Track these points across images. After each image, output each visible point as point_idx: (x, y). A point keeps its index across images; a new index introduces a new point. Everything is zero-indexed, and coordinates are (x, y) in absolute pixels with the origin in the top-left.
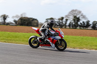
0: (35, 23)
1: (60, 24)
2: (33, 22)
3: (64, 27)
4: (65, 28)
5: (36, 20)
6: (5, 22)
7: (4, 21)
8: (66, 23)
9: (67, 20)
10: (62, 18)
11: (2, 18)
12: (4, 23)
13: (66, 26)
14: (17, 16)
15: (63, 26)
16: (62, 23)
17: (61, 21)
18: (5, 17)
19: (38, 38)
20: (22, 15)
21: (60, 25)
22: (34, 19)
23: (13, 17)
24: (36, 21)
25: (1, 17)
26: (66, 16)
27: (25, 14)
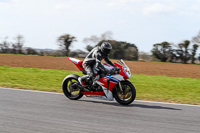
0: (130, 52)
1: (181, 55)
2: (127, 50)
3: (190, 61)
4: (193, 63)
5: (133, 46)
6: (68, 50)
7: (67, 48)
8: (194, 54)
9: (196, 47)
10: (187, 44)
11: (63, 42)
12: (67, 53)
13: (194, 59)
14: (93, 39)
15: (189, 59)
16: (186, 52)
17: (184, 49)
18: (68, 41)
19: (79, 79)
20: (103, 36)
21: (181, 57)
22: (128, 45)
23: (85, 40)
24: (133, 49)
25: (60, 39)
26: (195, 39)
27: (110, 33)
